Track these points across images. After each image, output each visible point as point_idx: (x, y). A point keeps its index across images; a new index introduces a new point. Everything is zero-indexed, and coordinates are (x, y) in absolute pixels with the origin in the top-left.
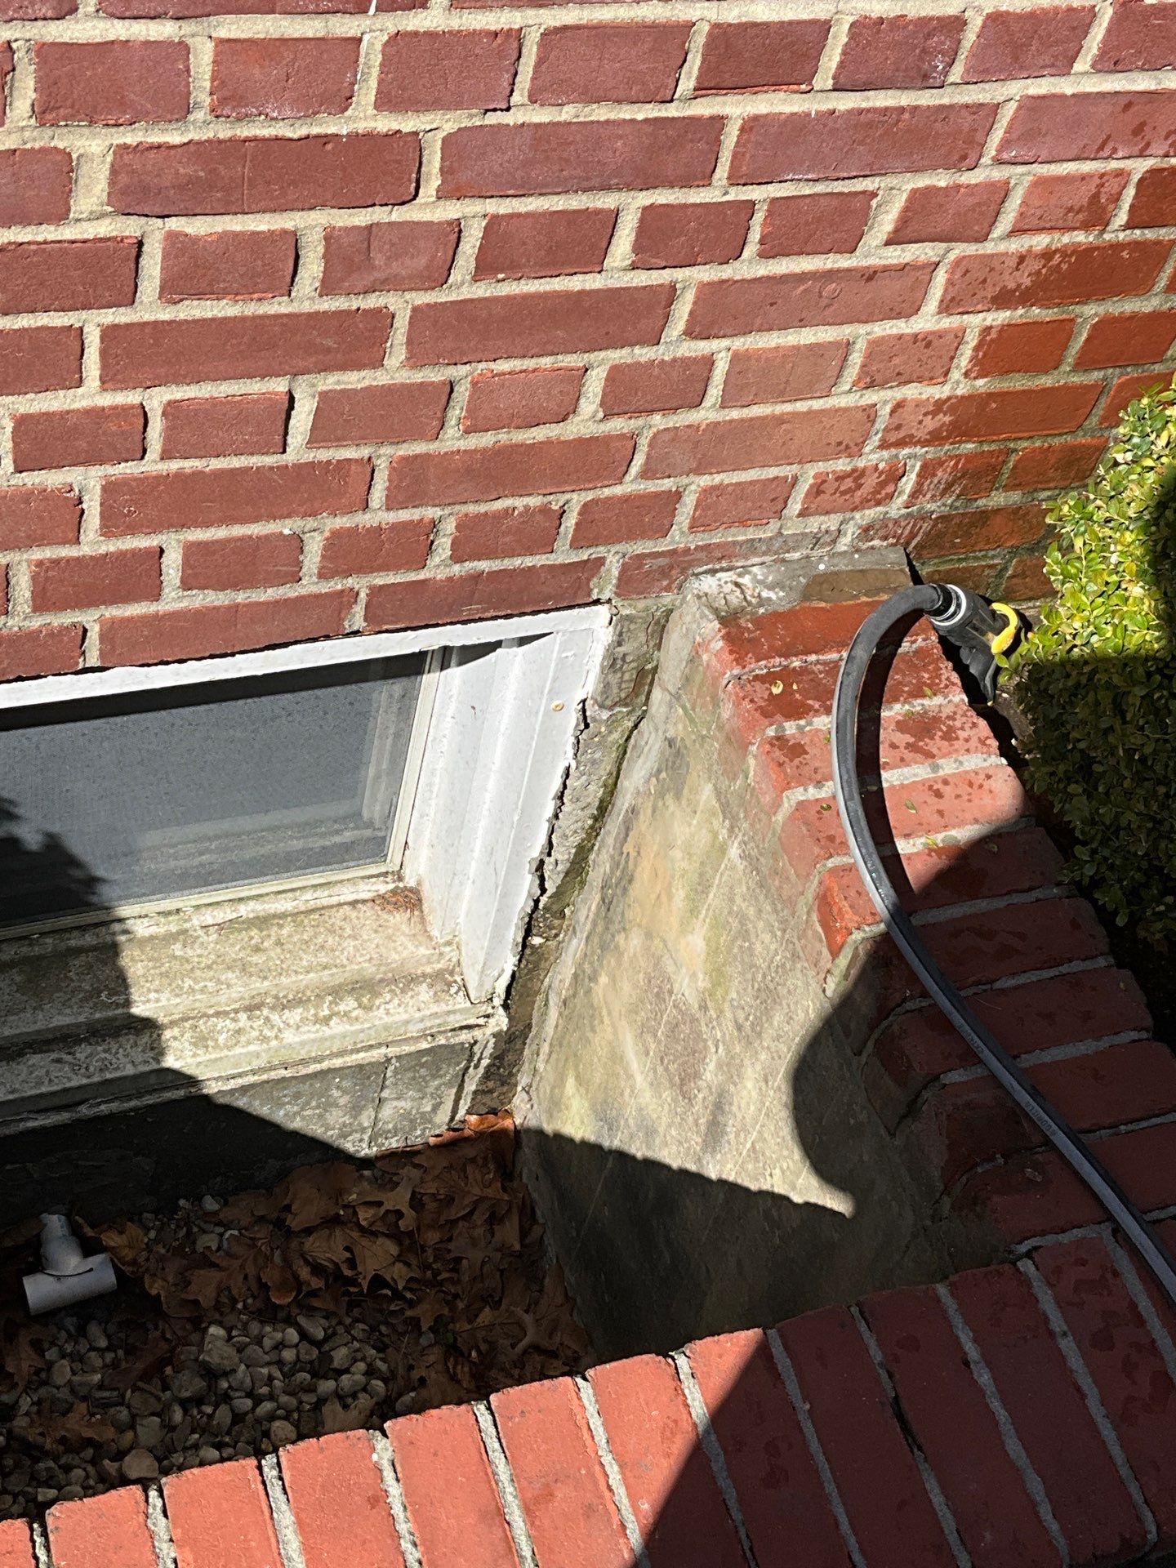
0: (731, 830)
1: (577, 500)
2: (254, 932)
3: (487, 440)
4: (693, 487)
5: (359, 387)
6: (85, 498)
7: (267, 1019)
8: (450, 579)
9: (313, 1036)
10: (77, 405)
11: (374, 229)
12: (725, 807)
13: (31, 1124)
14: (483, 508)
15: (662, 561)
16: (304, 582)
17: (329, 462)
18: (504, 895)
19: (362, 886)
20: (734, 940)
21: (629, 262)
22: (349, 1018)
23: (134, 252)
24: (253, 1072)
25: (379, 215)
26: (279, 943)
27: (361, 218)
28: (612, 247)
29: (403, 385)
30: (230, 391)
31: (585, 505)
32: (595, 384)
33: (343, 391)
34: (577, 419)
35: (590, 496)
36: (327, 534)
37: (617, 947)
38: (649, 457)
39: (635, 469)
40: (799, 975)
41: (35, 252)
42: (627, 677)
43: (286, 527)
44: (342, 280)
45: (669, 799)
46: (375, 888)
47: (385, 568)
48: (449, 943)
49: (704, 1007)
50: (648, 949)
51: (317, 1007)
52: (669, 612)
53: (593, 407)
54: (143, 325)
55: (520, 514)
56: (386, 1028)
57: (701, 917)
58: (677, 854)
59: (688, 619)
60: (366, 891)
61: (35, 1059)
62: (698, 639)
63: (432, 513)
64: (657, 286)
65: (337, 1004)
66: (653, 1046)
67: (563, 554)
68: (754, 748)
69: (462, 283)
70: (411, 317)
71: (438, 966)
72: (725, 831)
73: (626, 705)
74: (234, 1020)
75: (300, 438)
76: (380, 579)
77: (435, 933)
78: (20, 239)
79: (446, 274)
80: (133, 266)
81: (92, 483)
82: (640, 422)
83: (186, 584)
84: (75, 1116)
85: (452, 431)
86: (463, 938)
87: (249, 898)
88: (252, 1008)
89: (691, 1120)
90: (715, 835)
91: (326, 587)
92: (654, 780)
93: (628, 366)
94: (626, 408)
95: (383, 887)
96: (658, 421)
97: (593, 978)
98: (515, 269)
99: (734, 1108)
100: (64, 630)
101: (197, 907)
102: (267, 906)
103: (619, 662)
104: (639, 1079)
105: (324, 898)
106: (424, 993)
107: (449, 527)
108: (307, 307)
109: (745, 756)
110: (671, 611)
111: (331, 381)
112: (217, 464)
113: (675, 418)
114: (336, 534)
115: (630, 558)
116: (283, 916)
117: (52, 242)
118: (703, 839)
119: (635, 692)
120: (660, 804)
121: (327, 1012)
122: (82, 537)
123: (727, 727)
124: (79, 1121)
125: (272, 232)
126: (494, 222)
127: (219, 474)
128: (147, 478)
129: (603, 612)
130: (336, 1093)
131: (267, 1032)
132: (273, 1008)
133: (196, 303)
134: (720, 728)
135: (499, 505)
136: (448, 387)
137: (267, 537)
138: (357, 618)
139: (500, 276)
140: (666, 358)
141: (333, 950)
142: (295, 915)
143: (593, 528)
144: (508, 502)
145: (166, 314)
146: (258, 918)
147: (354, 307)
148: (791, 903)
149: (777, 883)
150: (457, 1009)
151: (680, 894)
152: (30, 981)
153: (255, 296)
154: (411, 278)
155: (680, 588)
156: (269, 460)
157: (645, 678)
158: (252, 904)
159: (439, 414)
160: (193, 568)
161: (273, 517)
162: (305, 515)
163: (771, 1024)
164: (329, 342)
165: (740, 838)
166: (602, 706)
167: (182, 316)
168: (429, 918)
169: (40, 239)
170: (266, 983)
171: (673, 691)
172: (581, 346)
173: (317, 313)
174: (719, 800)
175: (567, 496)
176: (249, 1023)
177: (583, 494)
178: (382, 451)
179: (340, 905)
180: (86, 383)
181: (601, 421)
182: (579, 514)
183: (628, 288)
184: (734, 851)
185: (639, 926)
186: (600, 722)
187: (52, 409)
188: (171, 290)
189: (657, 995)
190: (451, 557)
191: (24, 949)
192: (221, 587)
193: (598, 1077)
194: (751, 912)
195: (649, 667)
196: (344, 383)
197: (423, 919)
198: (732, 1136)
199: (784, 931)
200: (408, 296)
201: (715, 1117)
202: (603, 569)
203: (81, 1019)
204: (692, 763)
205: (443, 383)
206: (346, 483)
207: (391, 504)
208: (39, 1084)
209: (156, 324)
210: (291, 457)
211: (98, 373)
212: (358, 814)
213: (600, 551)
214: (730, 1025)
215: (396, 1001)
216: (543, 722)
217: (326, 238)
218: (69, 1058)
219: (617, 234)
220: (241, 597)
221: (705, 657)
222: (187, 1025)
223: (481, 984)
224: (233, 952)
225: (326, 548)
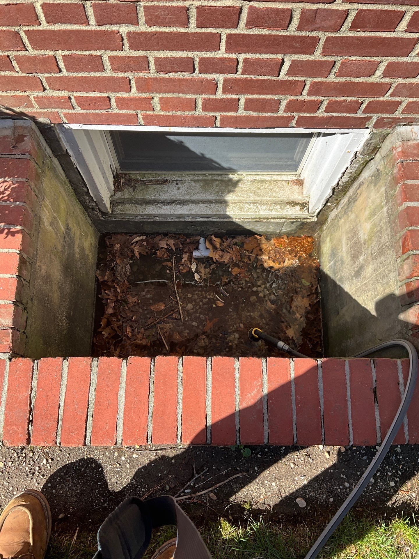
0: (386, 203)
1: (367, 100)
2: (259, 184)
3: (343, 80)
4: (406, 101)
5: (305, 60)
6: (219, 83)
7: (257, 207)
8: (323, 117)
9: (267, 213)
10: (217, 56)
11: (318, 11)
12: (387, 197)
13: (198, 220)
14: (337, 99)
15: (390, 120)
16: (279, 112)
17: (292, 81)
18: (323, 192)
19: (289, 177)
20: (377, 232)
21: (405, 29)
22: (277, 211)
23: (238, 11)
24: (252, 218)
25: (321, 6)
26: (265, 188)
27: (315, 7)
28: (400, 24)
29: (319, 61)
30: (264, 57)
31: (370, 102)
32: (382, 68)
33: (300, 61)
34: (373, 77)
35: (372, 99)
36: (288, 101)
37: (348, 215)
38: (394, 90)
39: (388, 94)
40: (392, 252)
41: (208, 9)
42: (371, 148)
43: (276, 97)
44: (305, 26)
45: (373, 185)
46: (292, 178)
47: (304, 111)
48: (307, 197)
49: (365, 243)
50: (355, 220)
51: (270, 206)
52: (388, 134)
53: (380, 74)
54: (240, 35)
55: (349, 102)
56: (286, 215)
57: (371, 221)
58: (370, 201)
59: (393, 138)
60: (290, 178)
61: (202, 205)
62: (394, 146)
63: (321, 98)
64: (413, 38)
65: (275, 206)
66: (349, 244)
67: (360, 114)
68: (400, 185)
69: (345, 31)
70: (326, 40)
71: (303, 202)
72: (384, 203)
73: (368, 155)
74: (249, 205)
75: (284, 73)
76: (302, 114)
77: (304, 193)
78: (203, 5)
79: (340, 27)
80: (238, 16)
81: (221, 79)
82: (394, 80)
83: (245, 109)
84: (209, 220)
85: (332, 76)
86: (311, 196)
87: (260, 175)
88: (254, 203)
89: (353, 267)
90: (382, 202)
91: (285, 115)
92: (370, 178)
93: (395, 62)
94: (391, 75)
95: (294, 178)
96: (401, 80)
97: (341, 218)
98: (364, 28)
99: (364, 272)
100: (210, 117)
101: (247, 175)
102: (264, 178)
103: (369, 145)
104: (344, 249)
105: (278, 178)
106: (298, 208)
107: (326, 103)
108: (292, 34)
109: (396, 186)
110: (389, 134)
111: (296, 57)
112: (258, 77)
113: (406, 80)
114: (291, 101)
115: (380, 118)
116: (267, 181)
117: (213, 6)
118: (378, 201)
119: (372, 152)
120: (370, 185)
121: (272, 208)
122: (217, 93)
123: (394, 175)
124: (209, 221)
125: (284, 9)
126: (361, 11)
127: (258, 80)
128: (237, 79)
129: (368, 131)
130: (270, 226)
131: (256, 210)
132: (259, 204)
133: (257, 29)
134: (392, 174)
135: (342, 99)
136: (333, 63)
137: (270, 99)
138: (294, 123)
139: (358, 30)
140: (409, 62)
141: (277, 193)
142: (270, 181)
143: (371, 108)
144: (345, 98)
145: (247, 32)
146: (261, 180)
147: (307, 35)
148: (396, 233)
149: (394, 225)
150: (305, 214)
151: (367, 212)
152: (204, 186)
153: (276, 29)
154: (328, 28)
155: (394, 128)
156: (274, 78)
157: (376, 149)
158: (260, 176)
159: (329, 71)
160: (247, 105)
161: (272, 94)
162: (282, 95)
163: (380, 259)
164: (297, 45)
165: (388, 207)
166: (361, 155)
167: (252, 33)
168: (304, 189)
169: (209, 5)
170: (259, 198)
171: (383, 156)
172: (381, 55)
173: (295, 36)
174: (386, 193)
175: (365, 99)
176: (253, 207)
177: (370, 99)
178: (309, 79)
179: (282, 181)
180: (221, 50)
181: (381, 78)
182: (367, 104)
183: (402, 38)
184: (385, 209)
185: (355, 213)
186: (360, 158)
187: (210, 57)
188: (250, 24)
189: (354, 232)
190: (325, 111)
191: (204, 177)
192: (255, 111)
193: (335, 242)
194: (385, 228)
195: (378, 147)
196: (300, 58)
197: (302, 188)
198: (362, 278)
199: (392, 238)
200: (326, 33)
201: (359, 270)
202: (371, 120)
203: (213, 198)
204: (382, 179)
205: (332, 61)
206: (296, 87)
207: (309, 94)
208: (201, 211)
209: (244, 35)
210: (280, 78)
211: (225, 47)
212: (293, 158)
213: (372, 115)
214: (370, 252)
215: (290, 209)
216: (343, 155)
217: (301, 12)
218: (209, 206)
219: (403, 20)
220: (260, 114)
221: (394, 152)
222: (238, 204)
223: (312, 210)
224: (253, 188)
225: (287, 104)
